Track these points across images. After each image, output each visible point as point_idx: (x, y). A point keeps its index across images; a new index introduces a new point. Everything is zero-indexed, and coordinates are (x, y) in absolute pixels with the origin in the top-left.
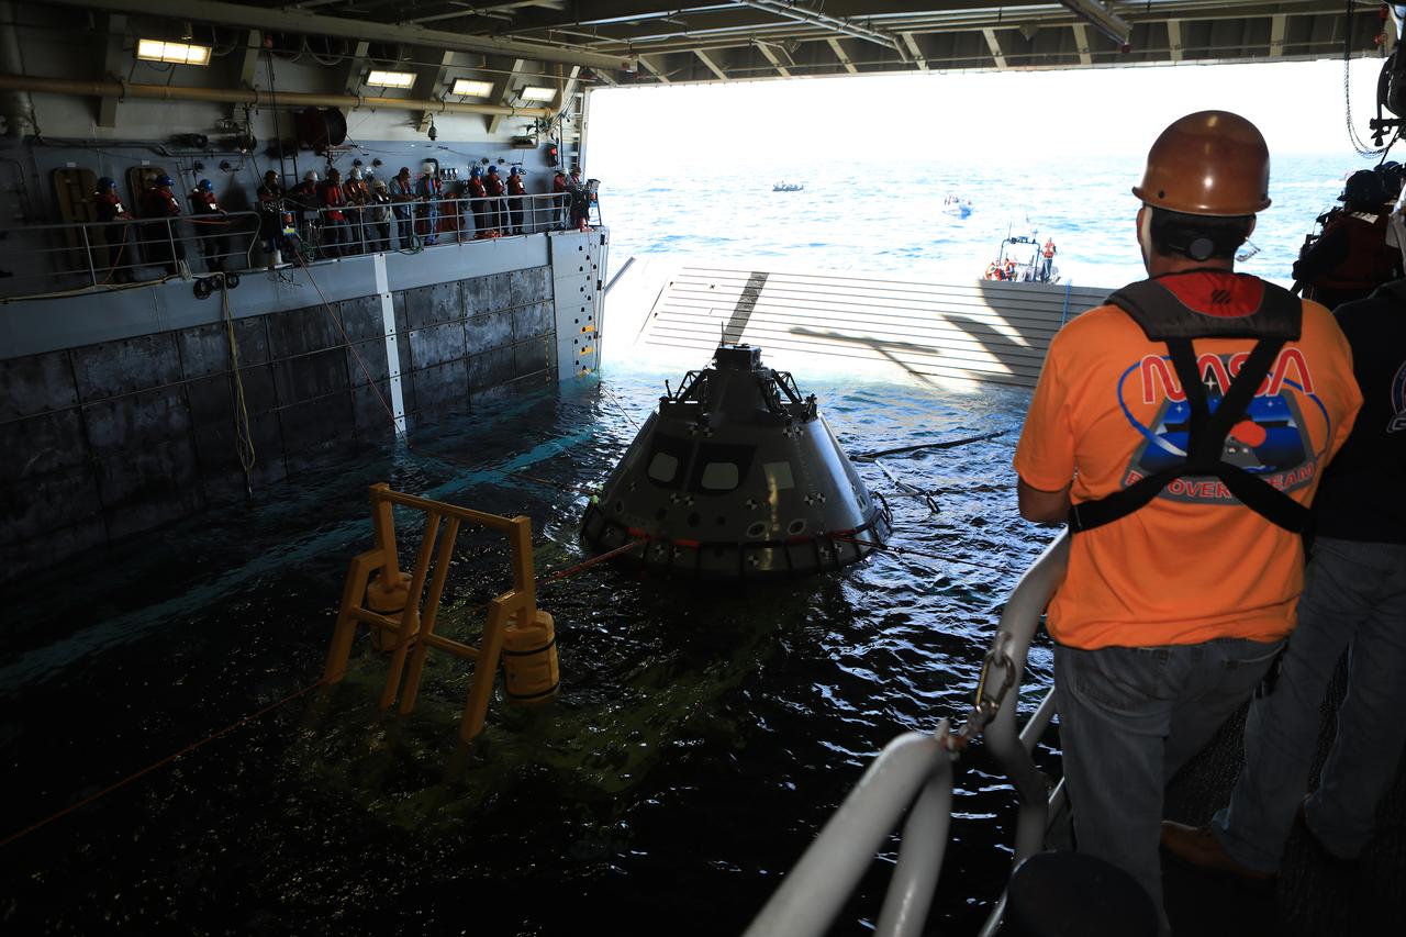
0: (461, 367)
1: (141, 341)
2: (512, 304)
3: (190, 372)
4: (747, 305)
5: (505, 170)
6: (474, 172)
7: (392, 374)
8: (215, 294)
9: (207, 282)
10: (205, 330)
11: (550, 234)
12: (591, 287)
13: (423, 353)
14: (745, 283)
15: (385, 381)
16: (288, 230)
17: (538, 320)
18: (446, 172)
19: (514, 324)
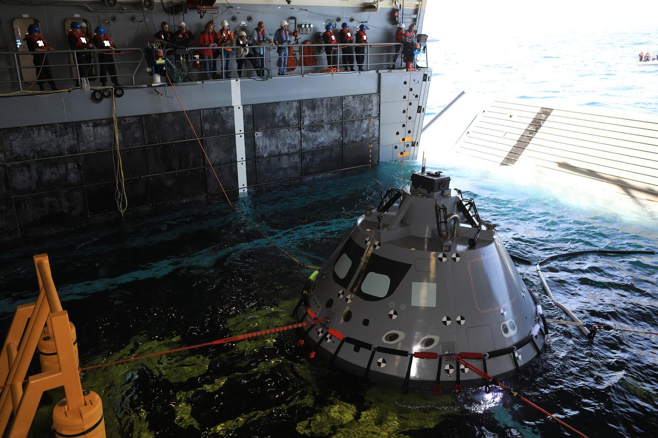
0: (297, 159)
1: (51, 127)
2: (342, 118)
3: (84, 148)
4: (531, 132)
5: (355, 26)
6: (327, 27)
7: (239, 159)
8: (105, 101)
9: (102, 93)
10: (96, 124)
11: (380, 71)
12: (413, 110)
13: (266, 147)
14: (534, 116)
15: (233, 164)
16: (160, 61)
17: (364, 130)
18: (303, 26)
19: (343, 132)
